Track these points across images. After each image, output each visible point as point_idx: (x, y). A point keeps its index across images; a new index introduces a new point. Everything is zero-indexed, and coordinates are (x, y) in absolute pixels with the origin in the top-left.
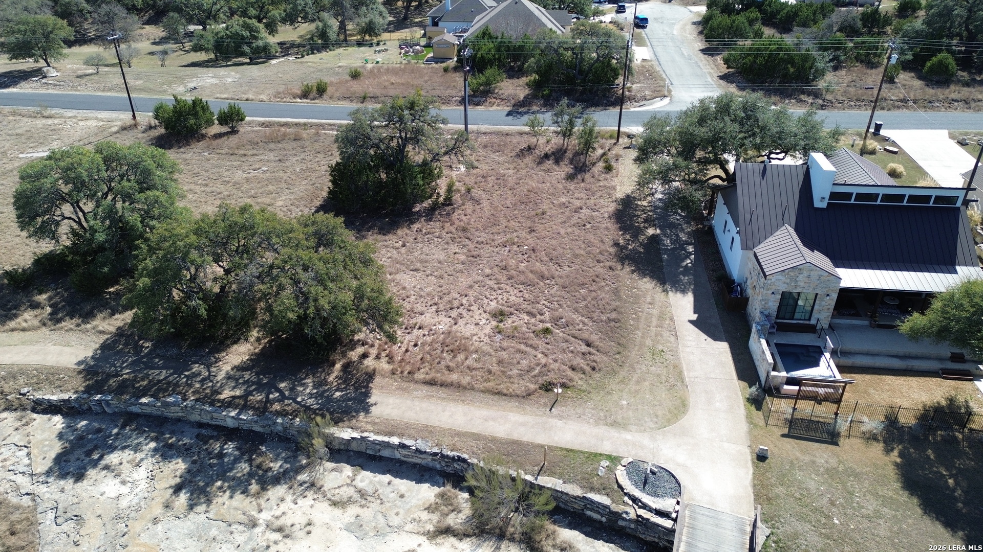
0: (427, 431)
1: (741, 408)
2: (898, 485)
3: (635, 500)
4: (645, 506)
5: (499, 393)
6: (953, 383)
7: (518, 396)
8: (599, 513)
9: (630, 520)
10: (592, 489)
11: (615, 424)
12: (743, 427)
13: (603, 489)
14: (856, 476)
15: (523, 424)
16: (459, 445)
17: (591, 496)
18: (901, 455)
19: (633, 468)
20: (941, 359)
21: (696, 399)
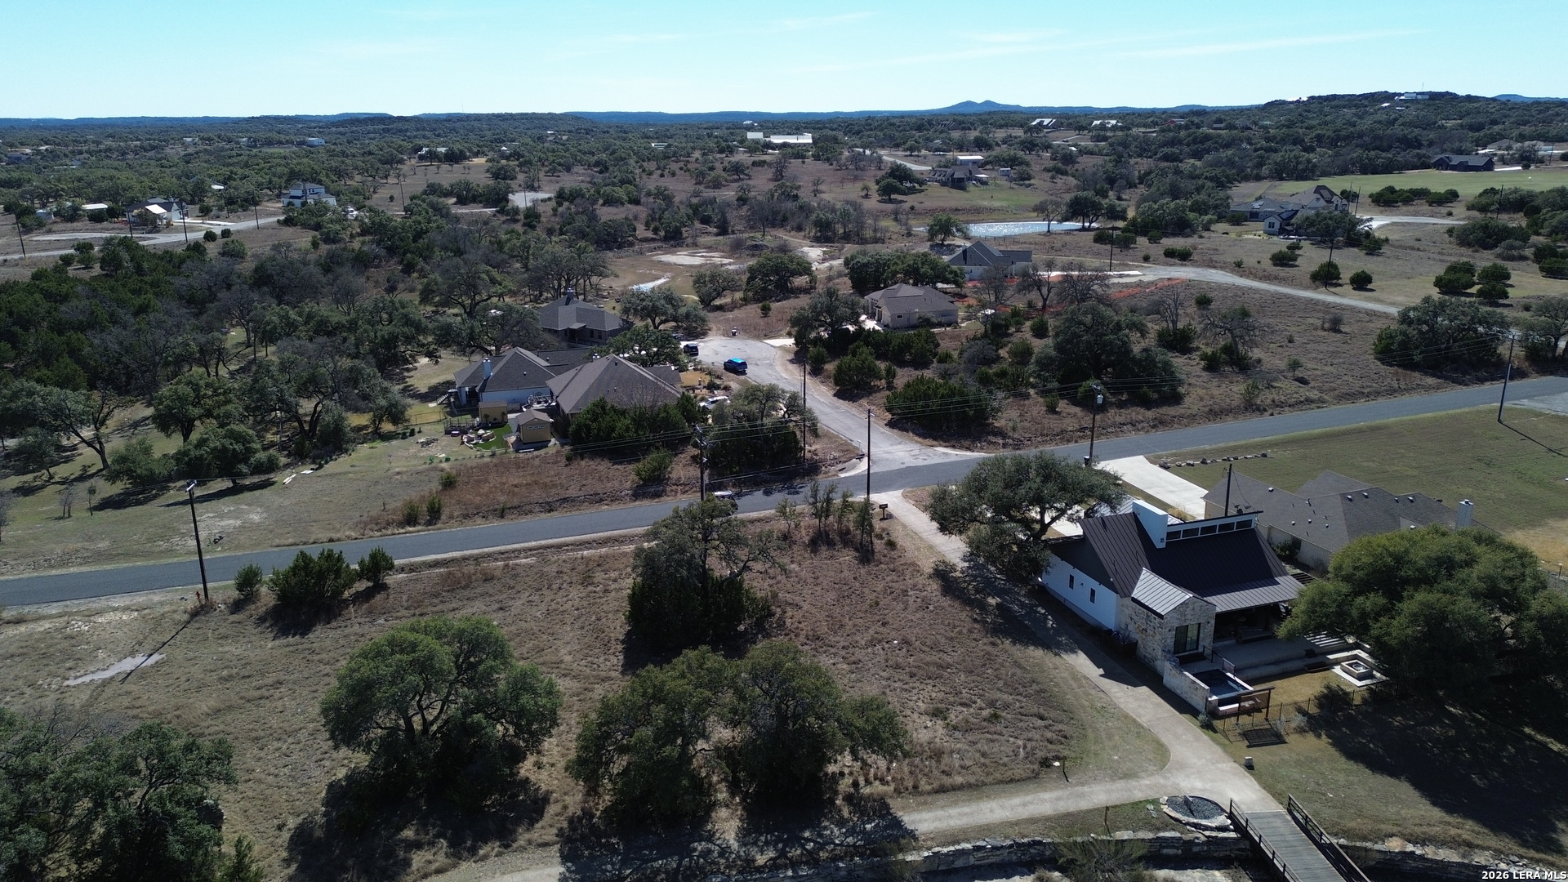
0: (986, 830)
1: (1204, 737)
2: (1343, 759)
3: (1195, 825)
4: (1207, 828)
5: (1011, 781)
6: (1319, 674)
7: (1029, 778)
8: (1173, 847)
9: (1203, 843)
10: (1159, 830)
11: (1126, 776)
12: (1218, 750)
13: (1165, 827)
14: (1316, 760)
15: (1058, 799)
16: (1025, 832)
17: (1161, 834)
18: (1329, 736)
19: (1171, 802)
20: (1300, 658)
21: (1165, 739)
